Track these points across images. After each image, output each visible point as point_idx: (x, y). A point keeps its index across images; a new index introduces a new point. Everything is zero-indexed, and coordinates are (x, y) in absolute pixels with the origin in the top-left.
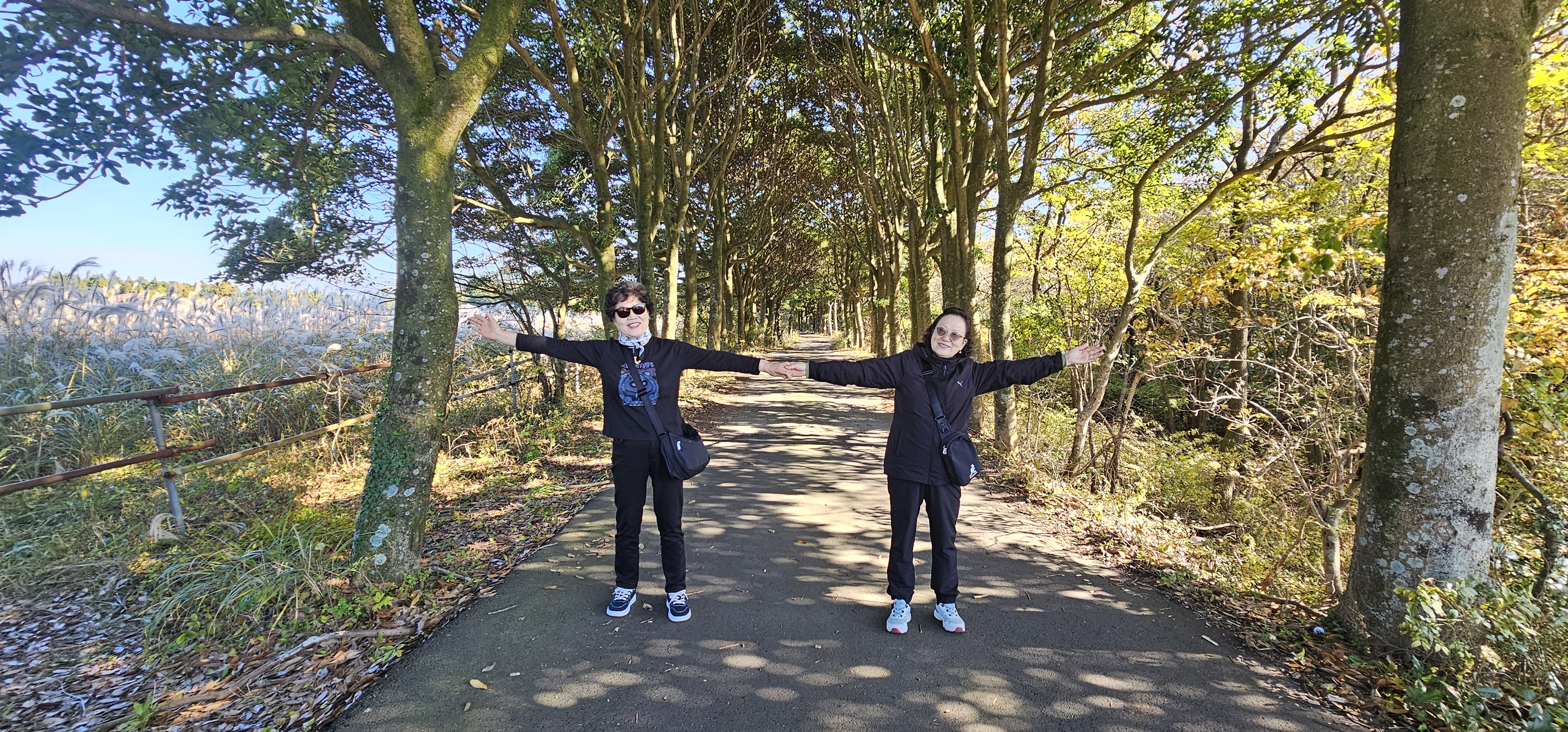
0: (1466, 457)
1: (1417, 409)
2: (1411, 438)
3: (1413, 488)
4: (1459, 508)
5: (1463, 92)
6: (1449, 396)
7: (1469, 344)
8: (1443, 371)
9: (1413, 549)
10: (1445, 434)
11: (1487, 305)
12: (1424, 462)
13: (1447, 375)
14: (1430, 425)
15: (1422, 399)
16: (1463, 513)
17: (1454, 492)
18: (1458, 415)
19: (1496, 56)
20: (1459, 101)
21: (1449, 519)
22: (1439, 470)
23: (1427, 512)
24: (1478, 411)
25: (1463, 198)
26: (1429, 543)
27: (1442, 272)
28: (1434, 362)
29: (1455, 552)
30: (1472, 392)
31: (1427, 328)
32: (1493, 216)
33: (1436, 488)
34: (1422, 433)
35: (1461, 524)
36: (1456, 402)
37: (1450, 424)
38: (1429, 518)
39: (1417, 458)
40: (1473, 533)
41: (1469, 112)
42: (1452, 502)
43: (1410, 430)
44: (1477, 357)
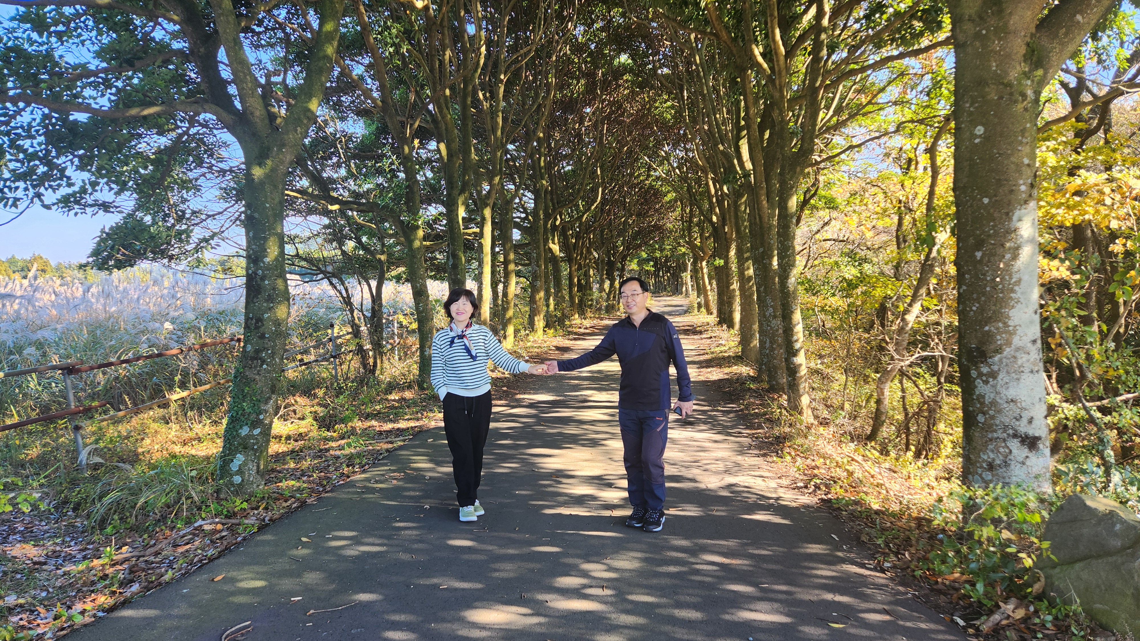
1: (975, 357)
2: (975, 379)
3: (981, 418)
4: (1011, 432)
5: (983, 124)
6: (992, 347)
7: (1001, 308)
8: (987, 328)
9: (985, 465)
10: (993, 375)
11: (1011, 278)
12: (983, 397)
13: (990, 331)
14: (985, 370)
15: (978, 349)
16: (1015, 436)
17: (1007, 420)
18: (1001, 360)
19: (1001, 98)
20: (980, 130)
21: (1004, 440)
22: (994, 403)
23: (990, 436)
24: (1015, 357)
25: (986, 201)
26: (994, 460)
27: (979, 254)
28: (981, 321)
29: (1012, 467)
30: (1009, 343)
31: (975, 296)
32: (1007, 214)
33: (993, 417)
34: (980, 375)
35: (1014, 445)
36: (998, 350)
37: (995, 368)
38: (991, 440)
39: (980, 395)
40: (1025, 451)
41: (986, 138)
42: (1005, 428)
43: (974, 374)
44: (1009, 317)
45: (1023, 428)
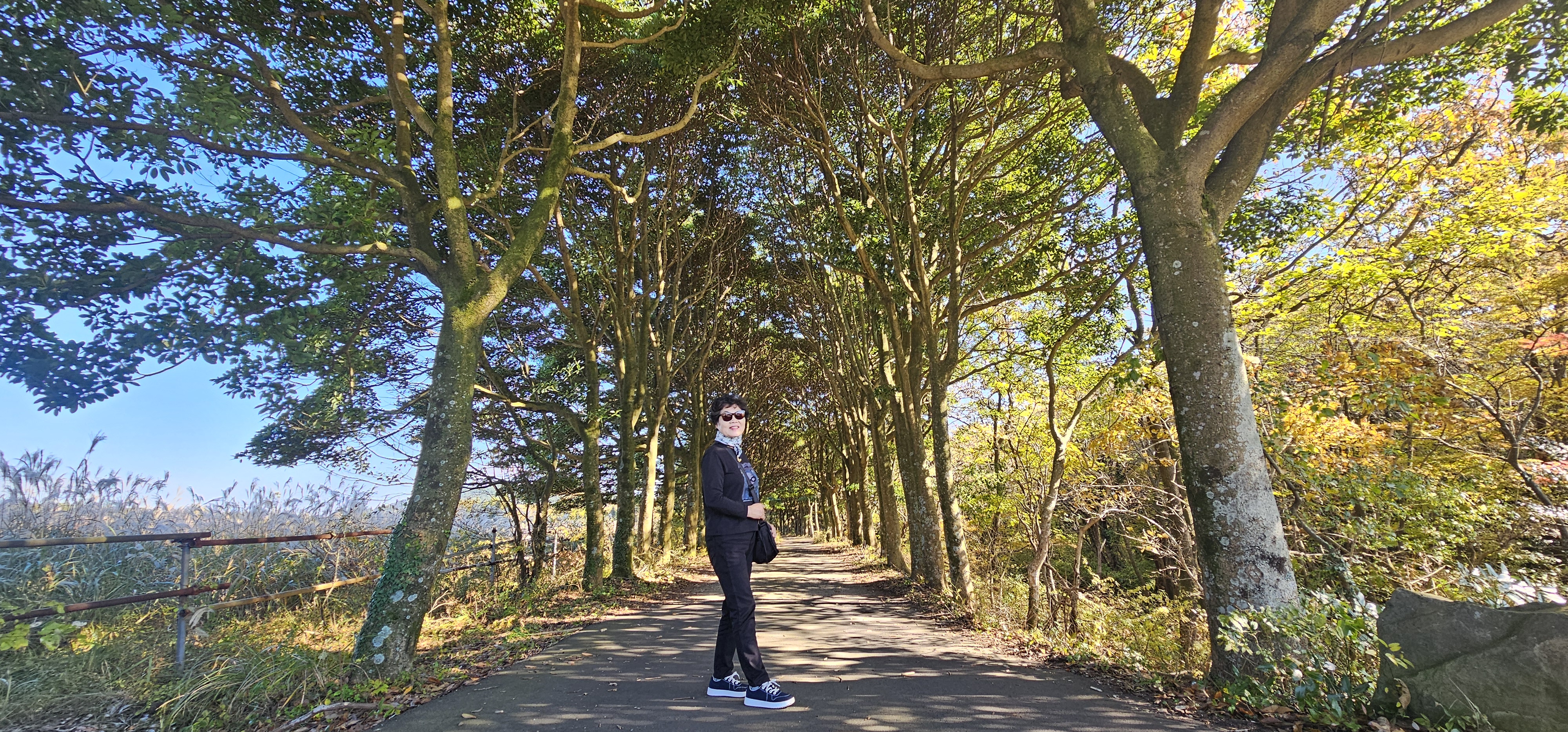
0: (1252, 511)
1: (1209, 477)
2: (1212, 501)
3: (1224, 541)
4: (1259, 553)
5: (1179, 259)
6: (1226, 464)
7: (1228, 424)
8: (1217, 446)
9: (1237, 592)
10: (1232, 493)
11: (1232, 396)
12: (1225, 518)
13: (1221, 448)
14: (1222, 489)
15: (1210, 468)
16: (1263, 557)
17: (1253, 541)
18: (1236, 478)
19: (1191, 236)
20: (1177, 264)
21: (1254, 563)
22: (1236, 523)
23: (1238, 559)
24: (1248, 473)
25: (1196, 324)
26: (1246, 585)
27: (1197, 375)
28: (1210, 439)
29: (1267, 591)
30: (1241, 460)
31: (1199, 415)
32: (1218, 335)
33: (1238, 539)
34: (1217, 495)
35: (1264, 566)
36: (1232, 468)
37: (1233, 486)
38: (1240, 564)
39: (1220, 516)
40: (1275, 575)
41: (1185, 270)
42: (1253, 549)
43: (1210, 495)
44: (1236, 434)
45: (1269, 549)
